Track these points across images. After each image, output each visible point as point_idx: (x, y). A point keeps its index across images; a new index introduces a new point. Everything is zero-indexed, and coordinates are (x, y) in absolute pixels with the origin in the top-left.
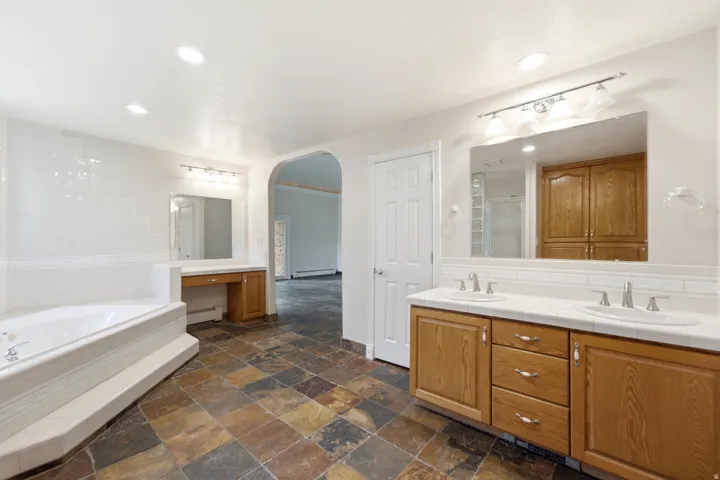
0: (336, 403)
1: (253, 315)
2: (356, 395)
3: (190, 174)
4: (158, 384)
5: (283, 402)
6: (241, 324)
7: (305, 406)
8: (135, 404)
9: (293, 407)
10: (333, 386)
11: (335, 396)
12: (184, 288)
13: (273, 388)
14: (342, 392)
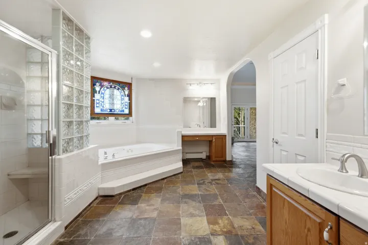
0: (217, 226)
1: (218, 159)
2: (234, 228)
3: (191, 88)
4: (159, 180)
5: (191, 210)
6: (213, 163)
7: (199, 218)
8: (146, 185)
9: (192, 215)
10: (226, 214)
11: (220, 221)
12: (183, 141)
13: (195, 201)
14: (226, 222)
